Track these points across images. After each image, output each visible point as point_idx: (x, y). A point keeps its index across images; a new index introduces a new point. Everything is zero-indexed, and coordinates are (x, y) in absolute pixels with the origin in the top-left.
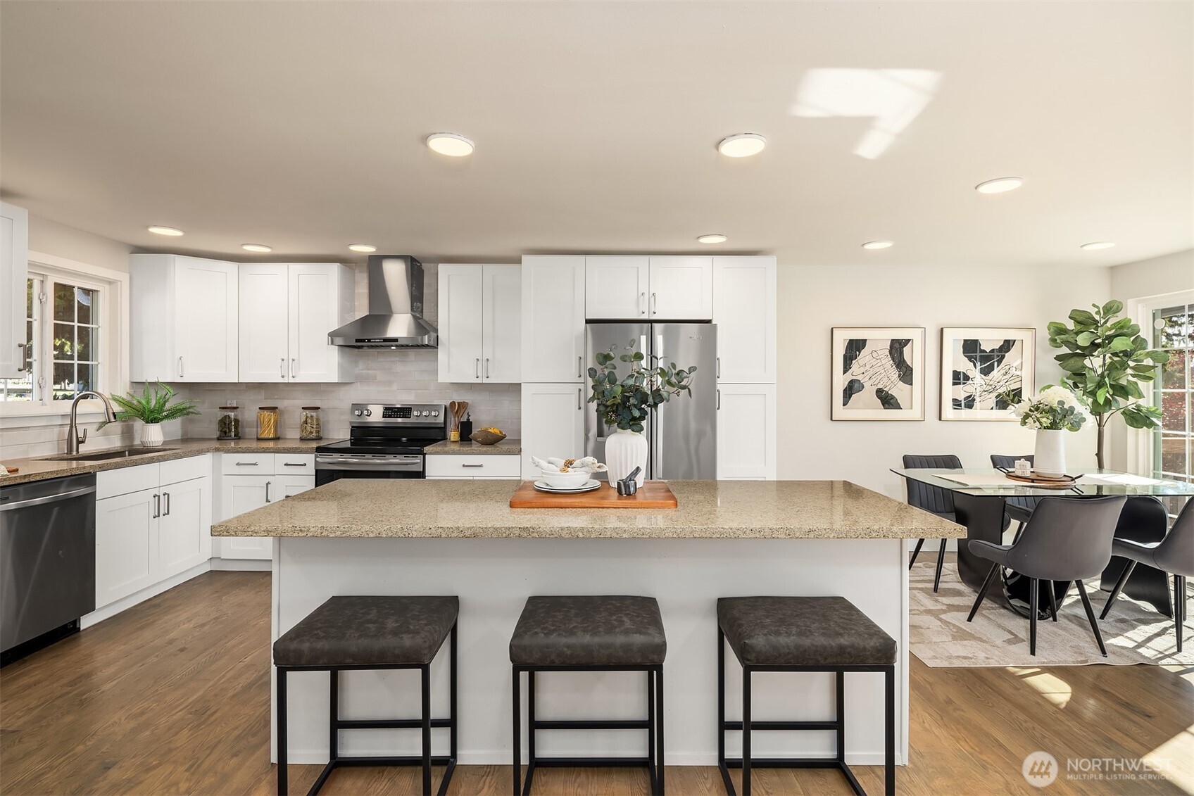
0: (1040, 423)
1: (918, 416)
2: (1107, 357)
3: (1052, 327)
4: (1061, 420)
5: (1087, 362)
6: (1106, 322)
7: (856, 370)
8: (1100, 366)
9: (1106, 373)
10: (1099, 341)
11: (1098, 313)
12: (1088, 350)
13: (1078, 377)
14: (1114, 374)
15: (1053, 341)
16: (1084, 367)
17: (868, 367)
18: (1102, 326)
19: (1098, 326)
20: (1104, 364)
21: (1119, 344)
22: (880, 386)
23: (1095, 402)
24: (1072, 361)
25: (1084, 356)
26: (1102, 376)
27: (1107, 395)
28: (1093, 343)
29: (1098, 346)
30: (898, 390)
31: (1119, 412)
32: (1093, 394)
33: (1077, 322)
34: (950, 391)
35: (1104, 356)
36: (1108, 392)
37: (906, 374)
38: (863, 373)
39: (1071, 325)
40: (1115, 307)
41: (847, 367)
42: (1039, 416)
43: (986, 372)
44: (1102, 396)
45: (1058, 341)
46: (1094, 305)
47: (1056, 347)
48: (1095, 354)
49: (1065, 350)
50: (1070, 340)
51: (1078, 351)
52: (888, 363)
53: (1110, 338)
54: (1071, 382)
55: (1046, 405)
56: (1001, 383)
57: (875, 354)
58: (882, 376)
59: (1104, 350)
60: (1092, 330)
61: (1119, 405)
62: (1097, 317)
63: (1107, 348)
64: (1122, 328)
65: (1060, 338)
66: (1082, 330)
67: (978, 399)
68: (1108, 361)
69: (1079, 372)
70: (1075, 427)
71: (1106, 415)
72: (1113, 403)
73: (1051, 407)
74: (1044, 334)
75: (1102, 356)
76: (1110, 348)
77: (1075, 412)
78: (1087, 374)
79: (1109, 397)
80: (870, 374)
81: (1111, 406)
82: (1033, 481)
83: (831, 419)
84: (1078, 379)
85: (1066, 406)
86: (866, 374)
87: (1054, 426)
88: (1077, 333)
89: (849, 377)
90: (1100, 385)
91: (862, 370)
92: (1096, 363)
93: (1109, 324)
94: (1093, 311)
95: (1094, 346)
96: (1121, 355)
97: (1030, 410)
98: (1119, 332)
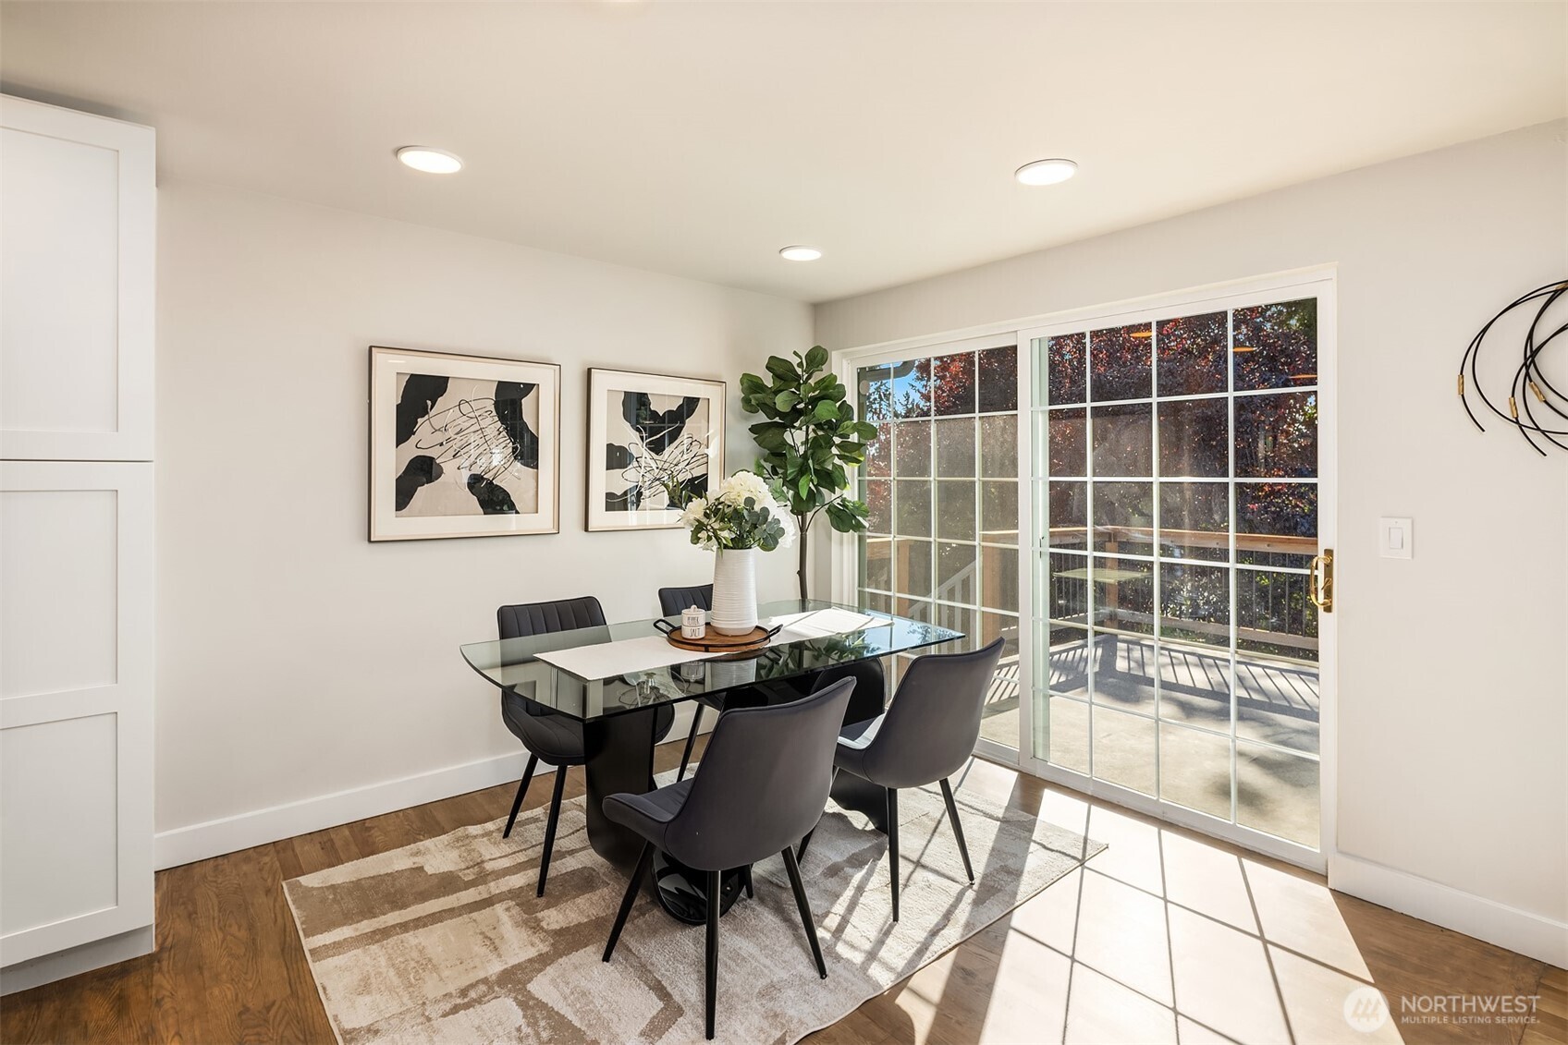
0: (718, 538)
1: (549, 527)
2: (810, 430)
3: (745, 381)
4: (749, 532)
5: (787, 436)
6: (809, 378)
7: (425, 437)
8: (802, 444)
9: (809, 452)
10: (802, 406)
11: (800, 365)
12: (789, 418)
13: (775, 459)
14: (819, 453)
15: (746, 401)
16: (784, 443)
17: (451, 433)
18: (805, 382)
19: (800, 384)
20: (807, 439)
21: (825, 410)
22: (476, 470)
23: (797, 495)
24: (770, 434)
25: (783, 427)
26: (805, 457)
27: (811, 485)
28: (794, 408)
29: (800, 413)
30: (513, 478)
31: (823, 510)
32: (793, 483)
33: (777, 376)
34: (604, 481)
35: (808, 428)
36: (812, 481)
37: (526, 449)
38: (441, 444)
39: (768, 381)
40: (819, 357)
41: (404, 431)
42: (716, 526)
43: (657, 448)
44: (806, 485)
45: (753, 402)
46: (795, 353)
47: (751, 412)
48: (797, 424)
49: (762, 418)
50: (768, 402)
51: (777, 419)
52: (493, 425)
53: (814, 402)
54: (768, 466)
55: (729, 506)
56: (680, 467)
57: (465, 408)
58: (481, 450)
59: (807, 418)
60: (793, 390)
61: (824, 500)
62: (799, 371)
63: (811, 416)
64: (826, 388)
65: (756, 399)
66: (782, 388)
67: (646, 493)
68: (812, 435)
69: (779, 451)
70: (770, 543)
71: (809, 515)
72: (818, 498)
73: (735, 509)
74: (736, 392)
75: (804, 428)
76: (814, 416)
77: (770, 519)
78: (787, 454)
79: (813, 488)
80: (456, 445)
81: (815, 502)
82: (707, 648)
83: (370, 541)
84: (777, 461)
85: (757, 508)
86: (446, 446)
87: (739, 543)
88: (777, 392)
89: (410, 450)
90: (803, 470)
91: (440, 437)
92: (797, 437)
93: (812, 382)
94: (795, 361)
95: (796, 414)
96: (826, 427)
97: (706, 515)
98: (824, 393)
